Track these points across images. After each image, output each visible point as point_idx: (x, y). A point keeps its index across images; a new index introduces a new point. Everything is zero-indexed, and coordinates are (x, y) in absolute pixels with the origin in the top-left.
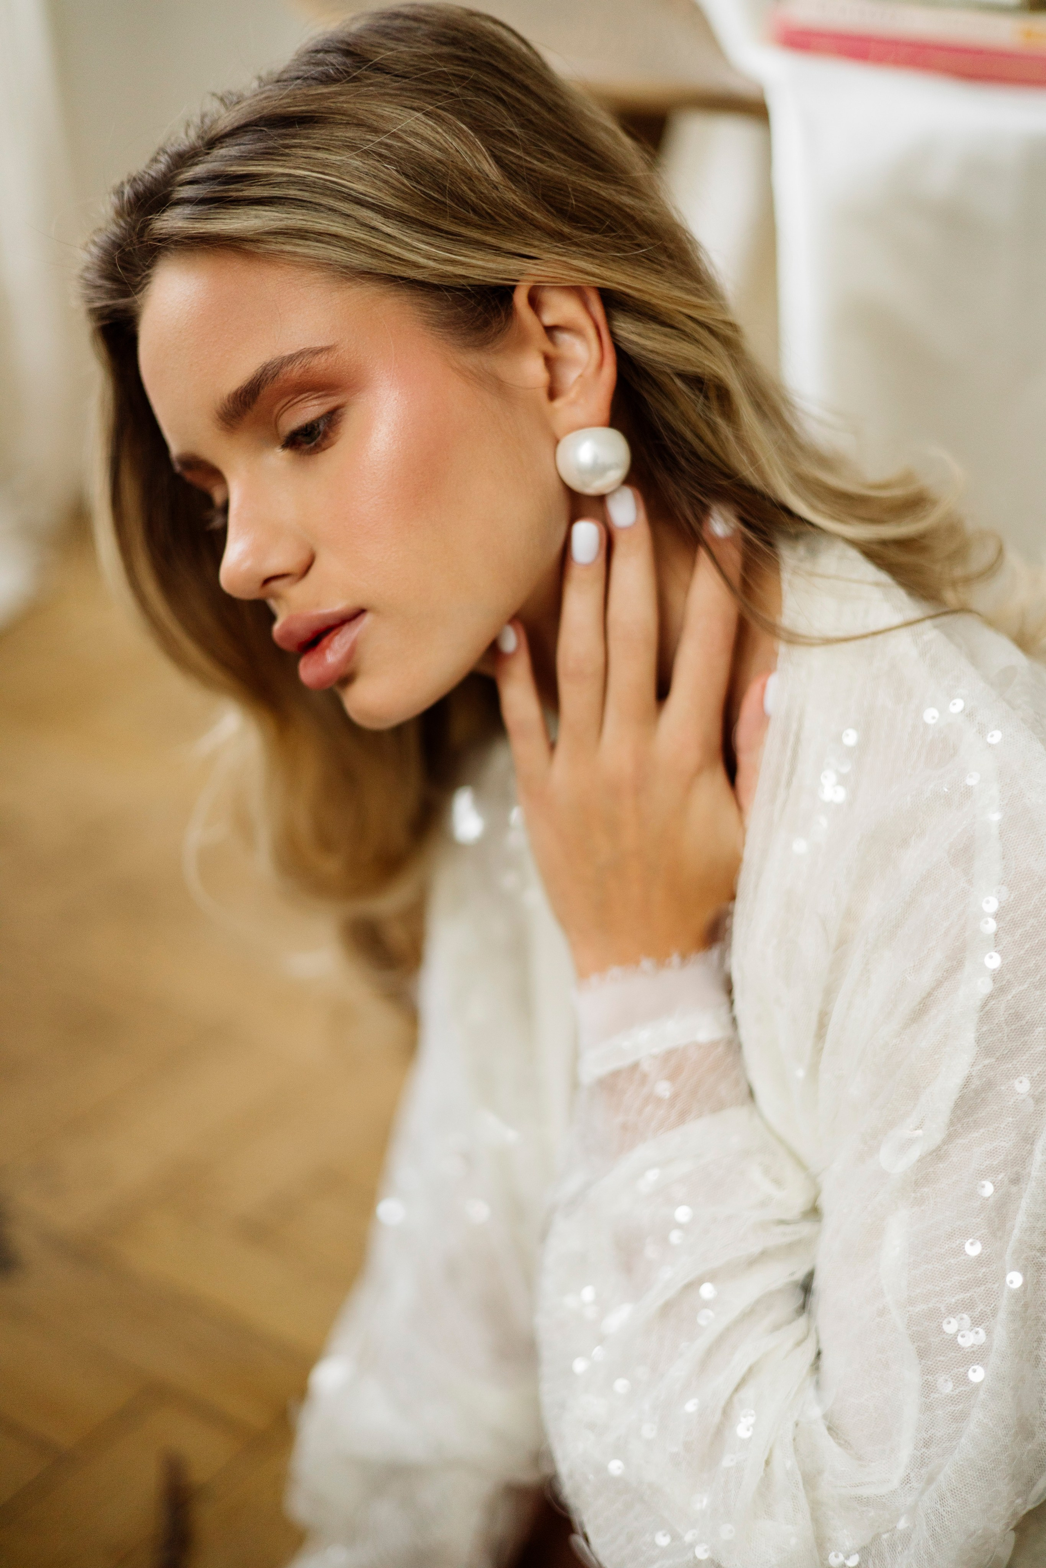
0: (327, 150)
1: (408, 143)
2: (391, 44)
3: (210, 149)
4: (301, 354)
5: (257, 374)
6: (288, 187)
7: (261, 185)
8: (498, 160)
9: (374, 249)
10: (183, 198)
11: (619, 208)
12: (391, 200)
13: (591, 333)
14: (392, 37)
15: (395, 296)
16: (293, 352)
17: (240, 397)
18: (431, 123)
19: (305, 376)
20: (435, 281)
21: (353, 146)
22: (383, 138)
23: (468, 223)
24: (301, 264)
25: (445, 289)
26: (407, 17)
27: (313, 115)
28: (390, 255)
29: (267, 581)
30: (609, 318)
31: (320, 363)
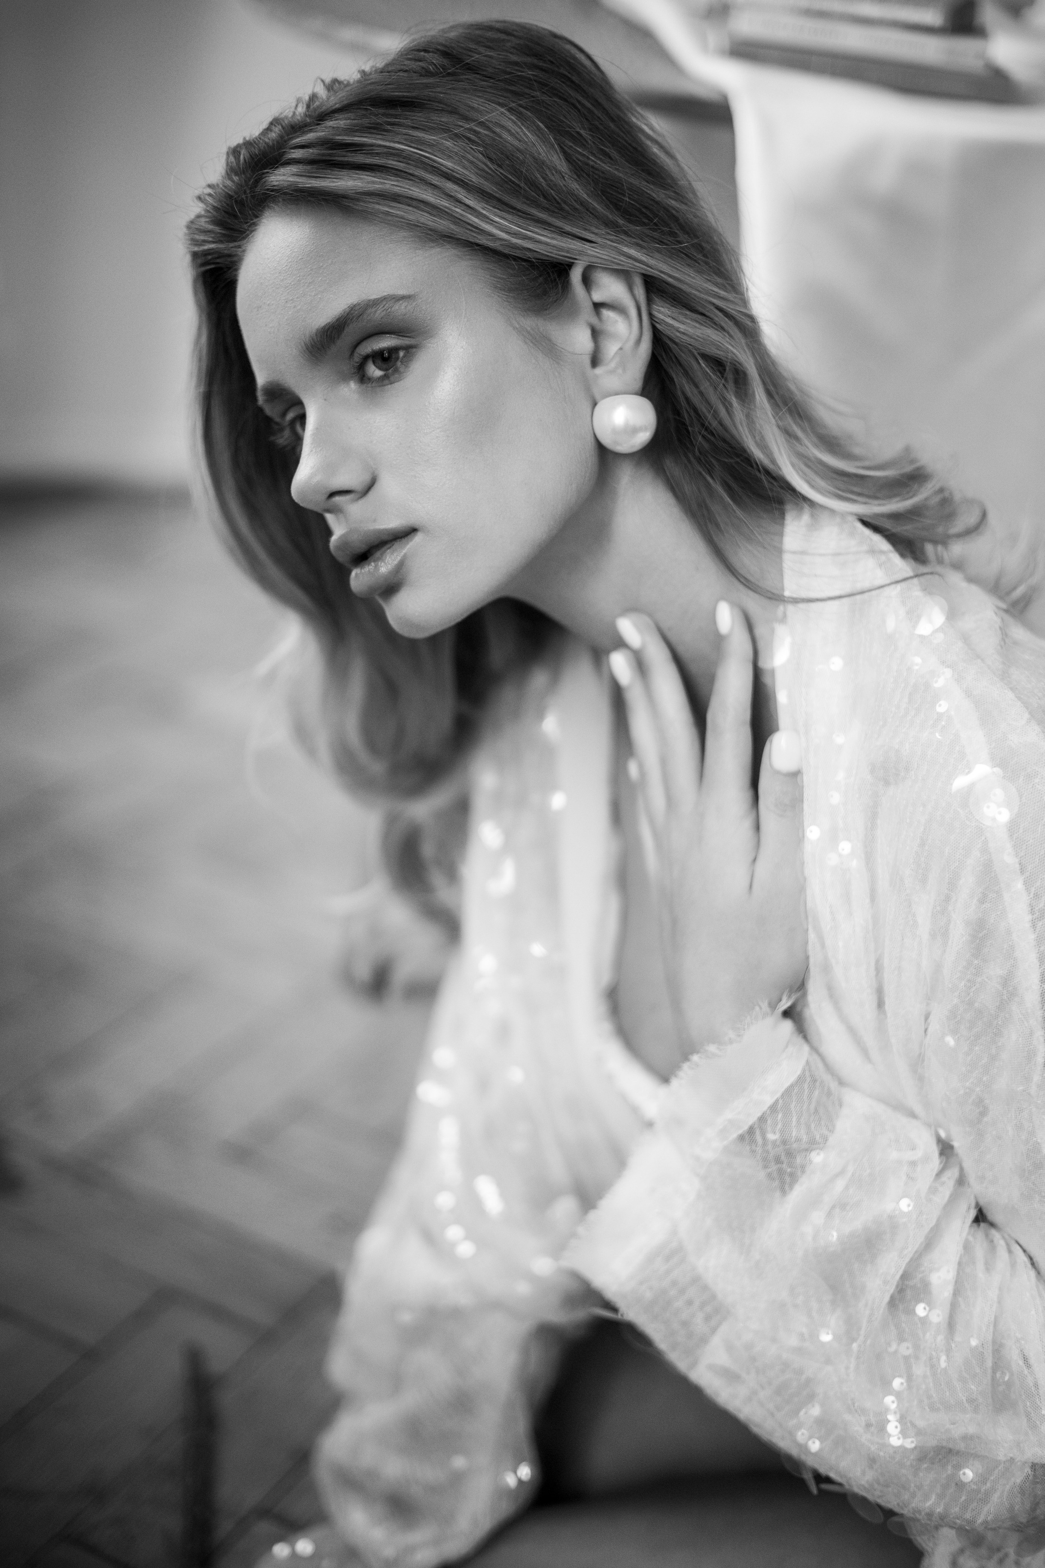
0: (424, 130)
1: (494, 132)
2: (482, 50)
3: (320, 120)
4: (384, 299)
5: (344, 313)
6: (387, 157)
7: (364, 153)
8: (568, 158)
9: (457, 218)
10: (294, 159)
11: (666, 209)
12: (474, 177)
13: (633, 312)
14: (484, 44)
15: (471, 259)
16: (378, 297)
17: (327, 332)
18: (513, 118)
19: (387, 318)
20: (506, 251)
21: (446, 129)
22: (472, 125)
23: (538, 206)
24: (391, 222)
25: (513, 258)
26: (499, 30)
27: (414, 100)
28: (469, 224)
29: (333, 494)
30: (649, 301)
31: (400, 309)
